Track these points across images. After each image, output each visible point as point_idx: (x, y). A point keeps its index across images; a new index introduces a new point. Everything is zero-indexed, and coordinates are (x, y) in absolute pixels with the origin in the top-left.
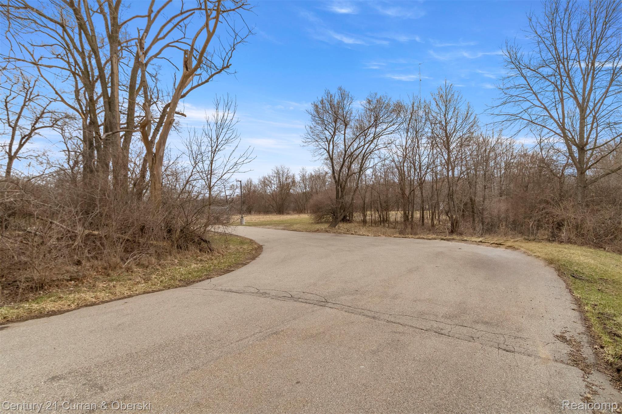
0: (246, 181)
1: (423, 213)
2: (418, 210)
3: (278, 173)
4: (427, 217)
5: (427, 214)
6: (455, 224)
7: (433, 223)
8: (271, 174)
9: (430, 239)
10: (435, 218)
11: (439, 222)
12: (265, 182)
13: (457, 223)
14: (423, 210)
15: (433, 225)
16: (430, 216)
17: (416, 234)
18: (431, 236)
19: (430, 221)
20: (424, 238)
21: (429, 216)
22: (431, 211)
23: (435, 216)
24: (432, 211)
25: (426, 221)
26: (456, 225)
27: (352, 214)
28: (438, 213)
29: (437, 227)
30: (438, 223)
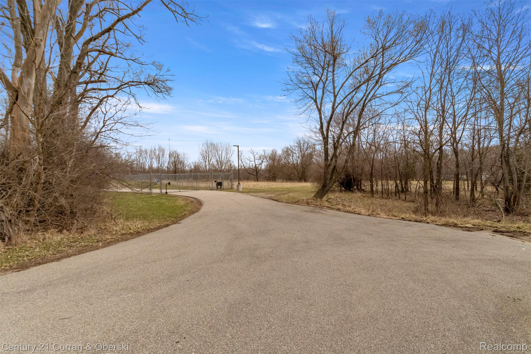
0: (271, 150)
1: (458, 183)
2: (448, 179)
3: (299, 143)
4: (465, 189)
5: (465, 186)
6: (512, 200)
7: (474, 196)
8: (292, 144)
9: (468, 229)
10: (476, 190)
11: (483, 195)
12: (288, 152)
13: (515, 197)
14: (457, 179)
15: (473, 199)
16: (468, 187)
17: (442, 214)
18: (471, 221)
19: (468, 194)
20: (455, 226)
21: (466, 188)
22: (470, 182)
23: (476, 188)
24: (472, 180)
25: (462, 193)
26: (514, 202)
27: (360, 182)
28: (481, 183)
29: (480, 202)
30: (480, 197)
